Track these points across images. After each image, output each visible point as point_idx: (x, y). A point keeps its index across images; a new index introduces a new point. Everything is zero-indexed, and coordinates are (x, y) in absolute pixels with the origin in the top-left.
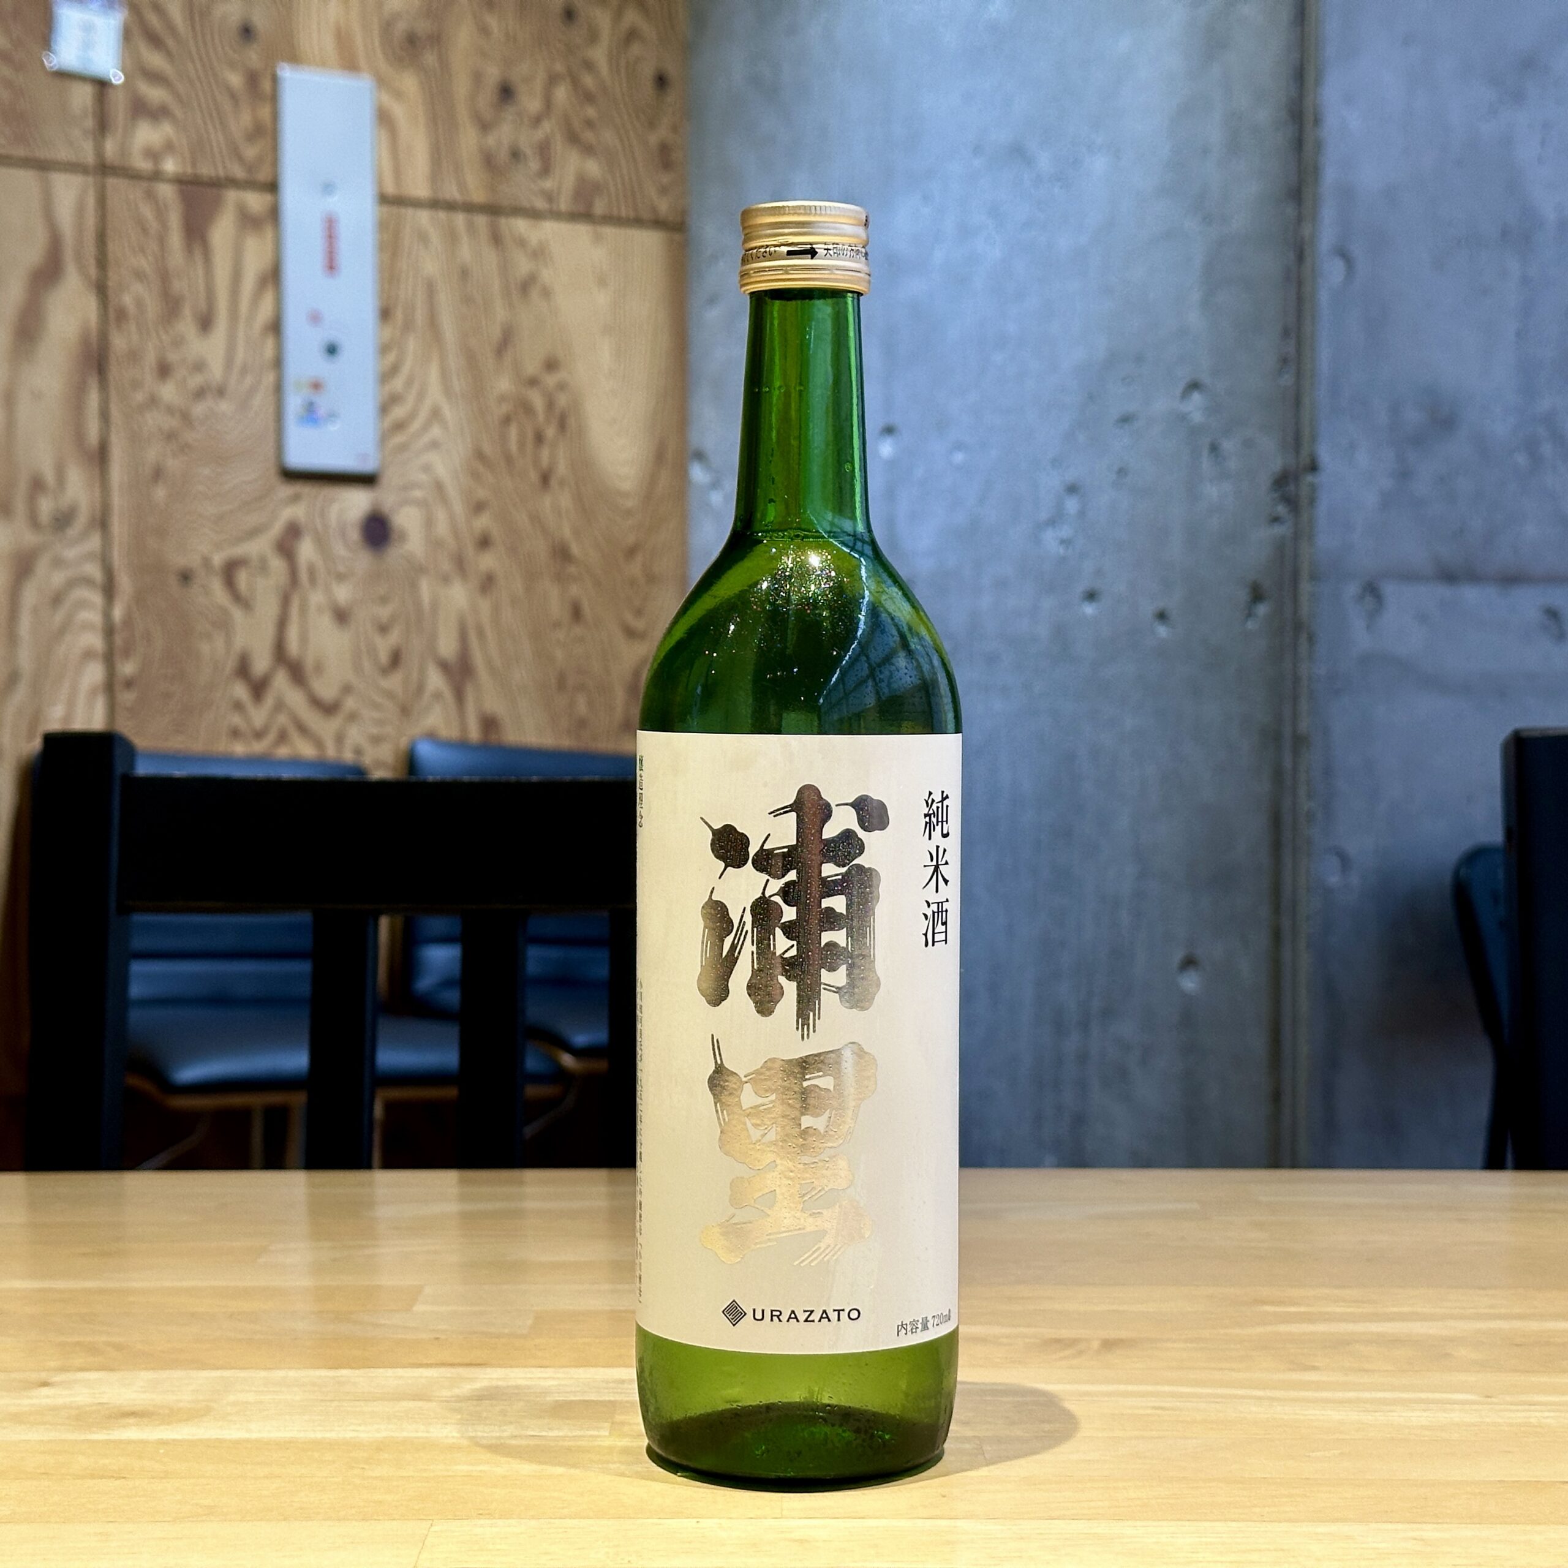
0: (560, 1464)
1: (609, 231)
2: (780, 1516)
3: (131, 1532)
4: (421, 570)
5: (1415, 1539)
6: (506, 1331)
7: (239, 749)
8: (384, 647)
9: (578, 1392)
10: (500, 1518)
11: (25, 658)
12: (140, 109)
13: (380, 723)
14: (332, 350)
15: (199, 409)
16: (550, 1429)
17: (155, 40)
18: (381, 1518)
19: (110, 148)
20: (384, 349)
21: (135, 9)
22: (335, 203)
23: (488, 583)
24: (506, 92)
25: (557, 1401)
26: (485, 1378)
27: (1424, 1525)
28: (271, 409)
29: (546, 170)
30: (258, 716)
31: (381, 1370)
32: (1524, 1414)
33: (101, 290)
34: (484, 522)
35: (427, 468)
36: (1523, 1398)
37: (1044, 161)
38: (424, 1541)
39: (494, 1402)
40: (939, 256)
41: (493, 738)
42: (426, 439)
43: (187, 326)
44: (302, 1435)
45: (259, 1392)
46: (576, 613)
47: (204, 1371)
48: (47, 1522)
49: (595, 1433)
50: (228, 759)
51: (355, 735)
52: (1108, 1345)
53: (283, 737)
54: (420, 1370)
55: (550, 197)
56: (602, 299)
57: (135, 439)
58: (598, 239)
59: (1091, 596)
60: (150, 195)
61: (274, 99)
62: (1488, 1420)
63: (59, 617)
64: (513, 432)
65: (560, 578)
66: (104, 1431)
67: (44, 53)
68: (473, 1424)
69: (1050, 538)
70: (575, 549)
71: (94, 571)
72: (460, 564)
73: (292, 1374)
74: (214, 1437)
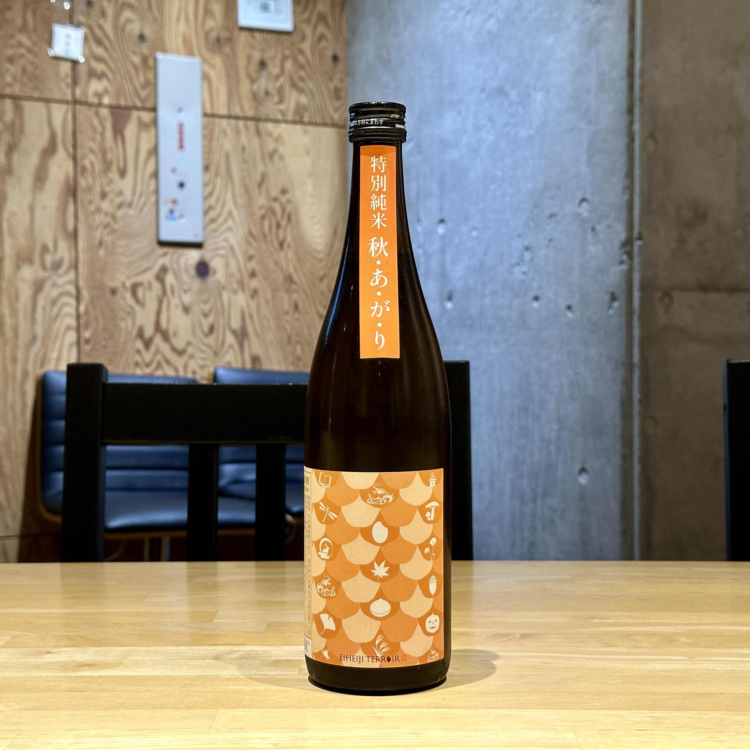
0: (275, 685)
1: (311, 128)
2: (371, 707)
3: (86, 714)
4: (224, 288)
5: (651, 717)
6: (254, 630)
7: (139, 372)
8: (206, 324)
9: (285, 656)
10: (248, 708)
11: (39, 330)
12: (92, 74)
13: (205, 359)
14: (182, 185)
15: (120, 214)
16: (272, 672)
17: (99, 42)
18: (196, 708)
19: (78, 92)
20: (206, 185)
21: (90, 28)
22: (182, 117)
23: (255, 293)
24: (263, 64)
25: (275, 660)
26: (243, 650)
27: (655, 711)
28: (154, 213)
29: (281, 101)
30: (148, 356)
31: (198, 647)
32: (707, 665)
33: (74, 158)
34: (253, 265)
35: (226, 240)
36: (707, 658)
37: (513, 95)
38: (214, 717)
39: (248, 660)
40: (465, 139)
41: (258, 367)
42: (225, 227)
43: (114, 175)
44: (162, 674)
45: (143, 656)
46: (296, 307)
47: (119, 647)
48: (50, 710)
49: (292, 673)
50: (134, 376)
51: (193, 365)
52: (523, 636)
53: (159, 366)
54: (215, 647)
55: (283, 113)
56: (308, 160)
57: (90, 228)
58: (306, 132)
59: (536, 298)
60: (97, 114)
61: (155, 68)
62: (690, 668)
63: (55, 310)
64: (266, 223)
65: (287, 291)
66: (75, 672)
67: (48, 49)
68: (238, 669)
69: (517, 270)
70: (295, 278)
71: (71, 289)
72: (241, 284)
73: (158, 648)
74: (123, 675)
